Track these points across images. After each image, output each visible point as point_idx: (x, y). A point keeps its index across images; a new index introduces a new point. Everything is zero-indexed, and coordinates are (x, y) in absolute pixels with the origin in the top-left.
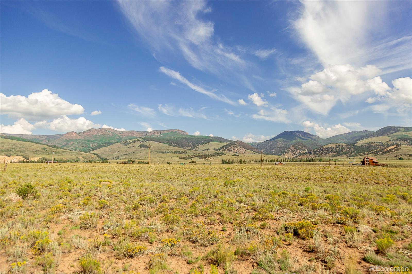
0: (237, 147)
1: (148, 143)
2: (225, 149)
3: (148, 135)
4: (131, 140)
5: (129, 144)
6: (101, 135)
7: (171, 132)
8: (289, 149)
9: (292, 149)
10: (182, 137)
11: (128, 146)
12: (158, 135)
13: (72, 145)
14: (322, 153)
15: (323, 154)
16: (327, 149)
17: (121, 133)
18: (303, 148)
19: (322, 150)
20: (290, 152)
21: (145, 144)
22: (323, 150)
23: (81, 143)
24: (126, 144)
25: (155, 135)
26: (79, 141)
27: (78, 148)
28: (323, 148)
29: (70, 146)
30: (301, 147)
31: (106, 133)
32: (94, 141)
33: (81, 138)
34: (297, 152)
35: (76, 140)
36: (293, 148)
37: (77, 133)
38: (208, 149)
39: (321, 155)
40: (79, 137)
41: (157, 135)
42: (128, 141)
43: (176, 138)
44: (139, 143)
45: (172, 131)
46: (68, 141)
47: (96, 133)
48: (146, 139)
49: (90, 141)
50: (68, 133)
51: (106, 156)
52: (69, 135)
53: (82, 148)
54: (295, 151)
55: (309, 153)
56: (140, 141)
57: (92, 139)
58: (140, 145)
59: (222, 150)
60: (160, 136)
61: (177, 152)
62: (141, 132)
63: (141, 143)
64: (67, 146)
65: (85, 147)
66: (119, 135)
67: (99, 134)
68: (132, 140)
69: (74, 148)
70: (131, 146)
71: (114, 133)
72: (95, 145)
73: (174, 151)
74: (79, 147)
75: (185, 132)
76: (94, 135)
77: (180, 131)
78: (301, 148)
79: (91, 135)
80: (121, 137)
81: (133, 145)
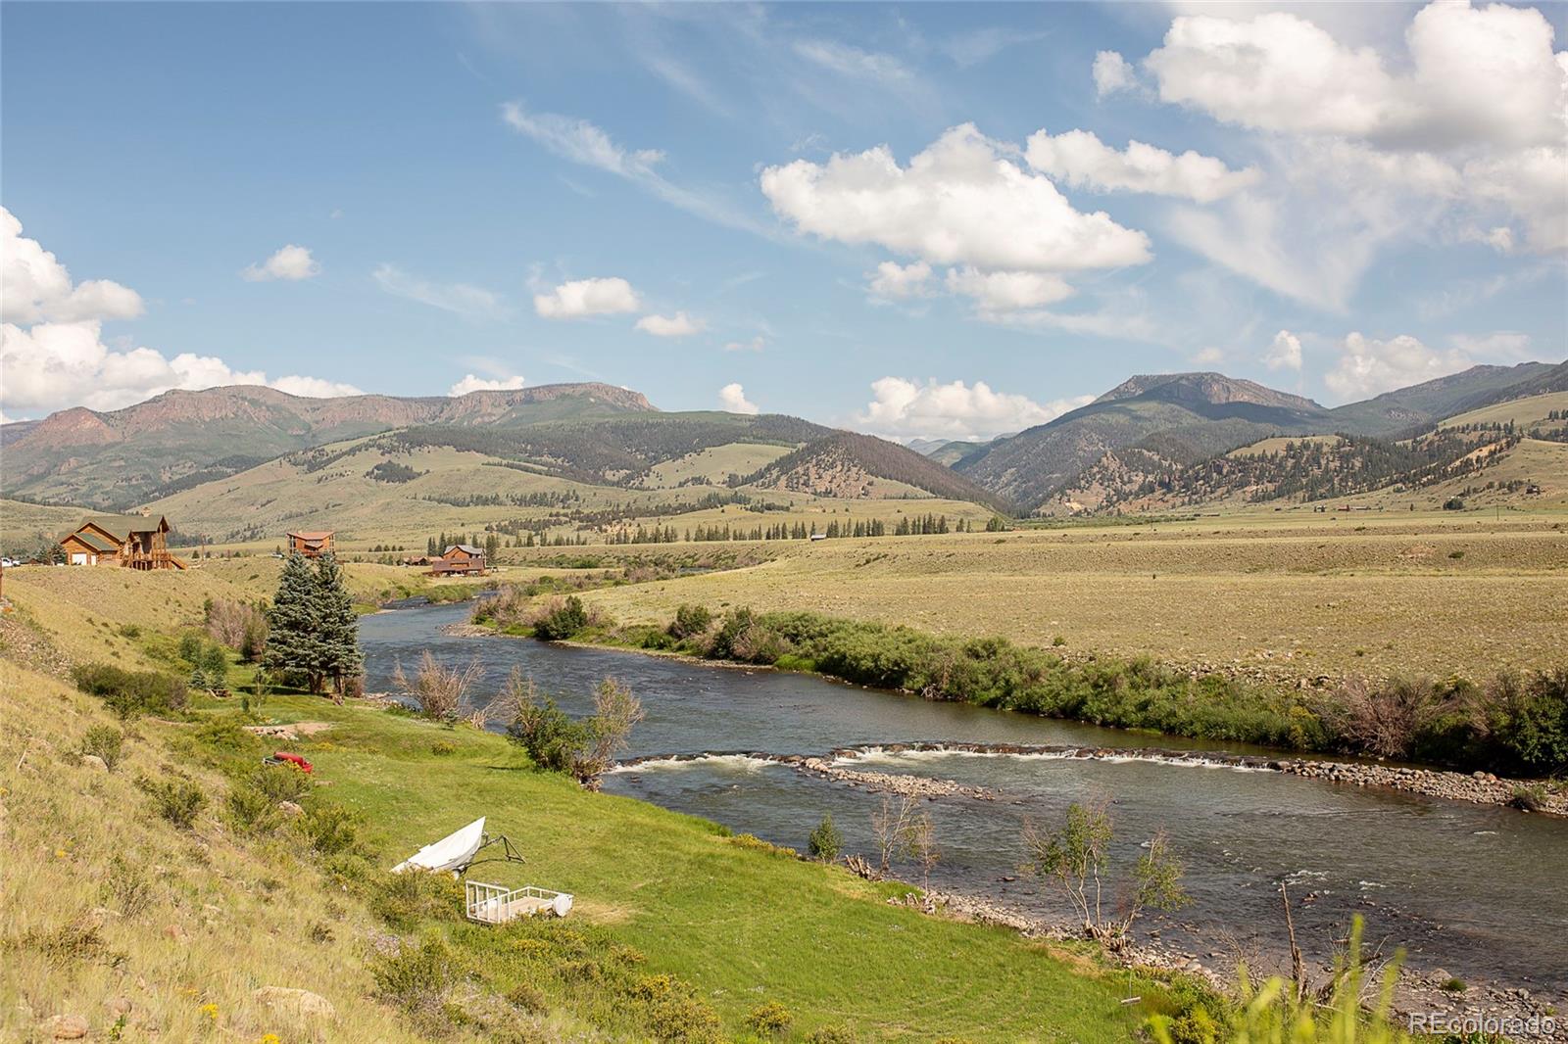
0: (832, 466)
1: (416, 460)
2: (778, 478)
3: (445, 415)
4: (344, 443)
5: (330, 461)
6: (214, 420)
7: (564, 396)
8: (1096, 469)
9: (1107, 469)
10: (601, 420)
11: (320, 473)
12: (500, 411)
13: (74, 472)
14: (1219, 485)
15: (1219, 492)
16: (1242, 465)
17: (314, 410)
18: (1166, 464)
19: (1220, 473)
20: (1095, 484)
21: (402, 460)
22: (1225, 471)
23: (117, 464)
24: (312, 467)
25: (482, 416)
26: (110, 453)
27: (101, 486)
28: (1227, 460)
29: (63, 478)
30: (1156, 458)
31: (240, 413)
32: (180, 453)
33: (118, 438)
34: (1130, 481)
35: (92, 451)
36: (1114, 465)
37: (98, 415)
38: (698, 481)
39: (1212, 492)
40: (110, 435)
41: (490, 415)
42: (328, 449)
43: (567, 428)
44: (373, 459)
45: (569, 391)
46: (58, 453)
47: (190, 413)
48: (413, 439)
49: (158, 453)
50: (55, 414)
51: (206, 525)
52: (64, 427)
53: (120, 488)
54: (1121, 477)
55: (1162, 484)
56: (380, 447)
57: (169, 444)
58: (377, 467)
59: (763, 484)
60: (505, 419)
61: (534, 496)
62: (416, 401)
63: (385, 460)
64: (52, 478)
65: (134, 482)
66: (308, 418)
67: (207, 414)
68: (345, 446)
69: (84, 489)
70: (331, 472)
71: (282, 408)
72: (186, 470)
73: (518, 493)
74: (105, 483)
75: (630, 395)
76: (179, 422)
77: (607, 389)
78: (1153, 464)
79: (166, 421)
80: (314, 427)
81: (342, 470)
